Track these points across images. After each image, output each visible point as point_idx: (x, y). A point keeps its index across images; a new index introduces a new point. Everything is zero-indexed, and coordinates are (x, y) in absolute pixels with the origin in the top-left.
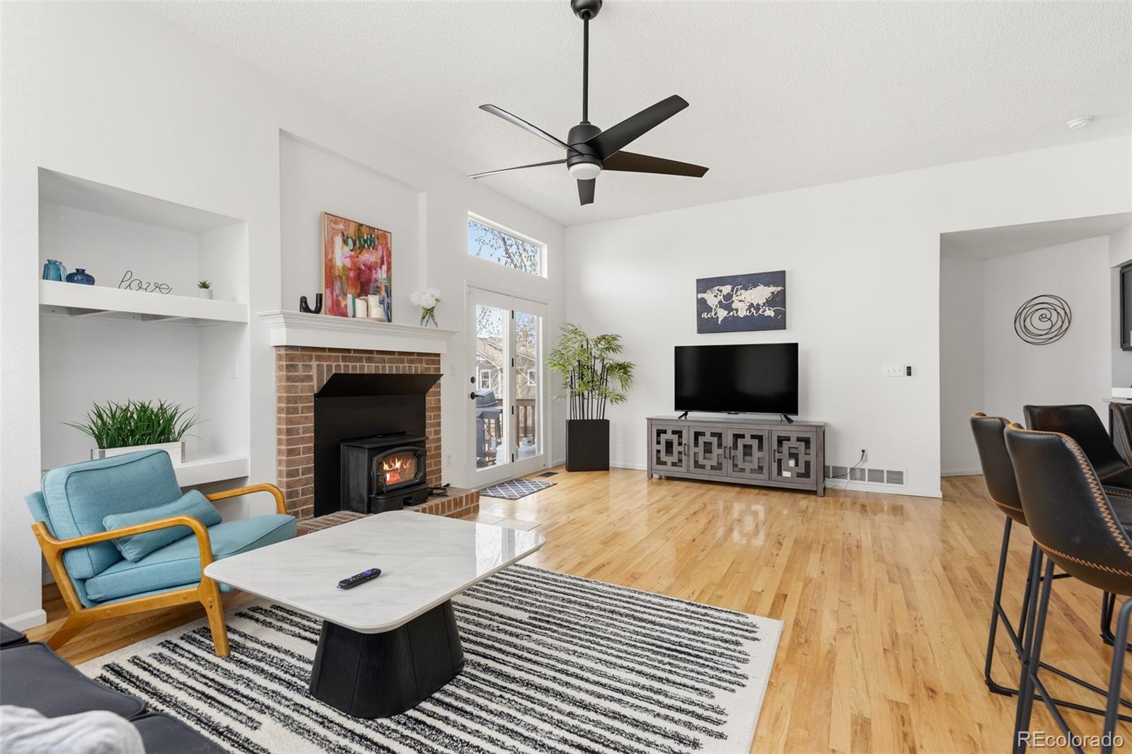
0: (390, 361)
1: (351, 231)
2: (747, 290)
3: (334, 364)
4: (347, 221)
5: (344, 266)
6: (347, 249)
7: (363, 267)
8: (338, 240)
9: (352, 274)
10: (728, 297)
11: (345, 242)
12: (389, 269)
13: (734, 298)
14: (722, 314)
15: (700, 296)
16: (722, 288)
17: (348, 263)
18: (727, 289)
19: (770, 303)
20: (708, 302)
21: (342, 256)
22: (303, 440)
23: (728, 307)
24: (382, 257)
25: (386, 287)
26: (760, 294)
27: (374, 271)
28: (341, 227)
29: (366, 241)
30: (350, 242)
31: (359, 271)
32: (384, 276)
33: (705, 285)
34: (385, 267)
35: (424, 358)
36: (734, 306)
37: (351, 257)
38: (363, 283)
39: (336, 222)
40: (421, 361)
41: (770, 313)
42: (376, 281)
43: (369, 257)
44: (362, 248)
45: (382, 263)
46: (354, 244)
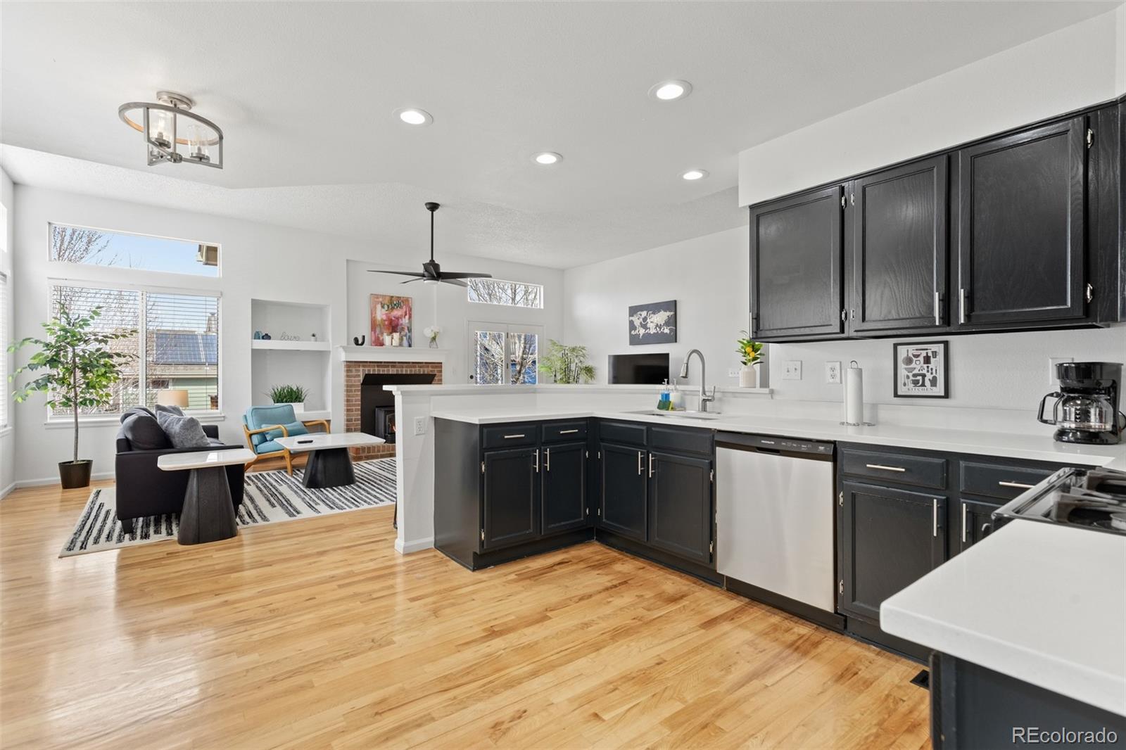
0: (406, 367)
1: (386, 301)
2: (654, 314)
3: (372, 369)
4: (384, 296)
5: (382, 319)
6: (384, 311)
7: (393, 319)
8: (379, 306)
9: (386, 323)
10: (645, 319)
11: (383, 307)
12: (410, 317)
13: (648, 320)
14: (642, 331)
15: (631, 318)
16: (641, 313)
17: (384, 317)
18: (644, 314)
19: (667, 324)
20: (635, 323)
21: (381, 314)
22: (355, 405)
23: (644, 326)
24: (406, 312)
25: (408, 328)
26: (661, 317)
27: (400, 320)
28: (381, 299)
29: (395, 305)
30: (386, 307)
31: (391, 321)
32: (407, 321)
33: (634, 310)
34: (407, 317)
35: (430, 365)
36: (648, 326)
37: (386, 314)
38: (393, 327)
39: (377, 298)
40: (428, 367)
41: (667, 331)
42: (402, 324)
43: (397, 313)
44: (393, 308)
45: (406, 315)
46: (388, 307)
